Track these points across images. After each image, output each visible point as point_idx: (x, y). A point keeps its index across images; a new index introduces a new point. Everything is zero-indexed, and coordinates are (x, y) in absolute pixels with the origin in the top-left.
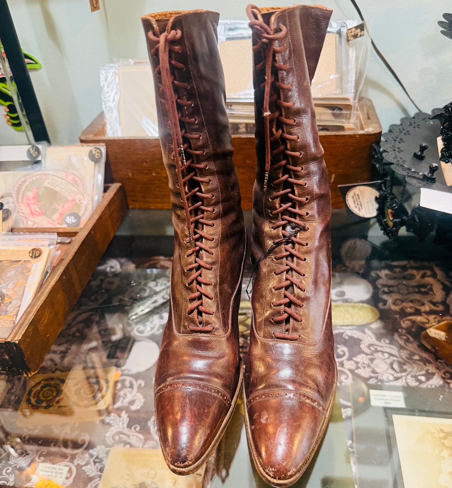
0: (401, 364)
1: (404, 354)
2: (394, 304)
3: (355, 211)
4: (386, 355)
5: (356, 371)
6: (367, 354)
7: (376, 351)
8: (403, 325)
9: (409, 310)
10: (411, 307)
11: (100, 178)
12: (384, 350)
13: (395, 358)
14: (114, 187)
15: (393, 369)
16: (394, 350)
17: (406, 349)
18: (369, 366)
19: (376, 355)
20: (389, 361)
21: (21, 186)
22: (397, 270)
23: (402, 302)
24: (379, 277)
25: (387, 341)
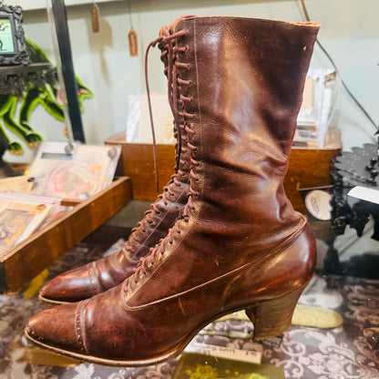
0: (355, 368)
1: (360, 359)
2: (361, 314)
3: (314, 213)
4: (342, 358)
5: (309, 367)
6: (323, 354)
7: (333, 352)
8: (365, 334)
9: (374, 322)
10: (376, 320)
11: (112, 171)
12: (341, 352)
13: (350, 362)
14: (122, 179)
15: (346, 370)
16: (351, 354)
17: (362, 355)
18: (323, 364)
19: (331, 355)
20: (343, 363)
21: (54, 170)
22: (370, 287)
23: (369, 314)
24: (351, 291)
25: (346, 346)
